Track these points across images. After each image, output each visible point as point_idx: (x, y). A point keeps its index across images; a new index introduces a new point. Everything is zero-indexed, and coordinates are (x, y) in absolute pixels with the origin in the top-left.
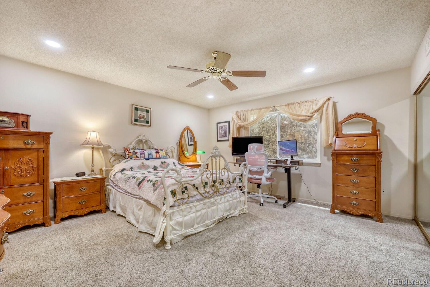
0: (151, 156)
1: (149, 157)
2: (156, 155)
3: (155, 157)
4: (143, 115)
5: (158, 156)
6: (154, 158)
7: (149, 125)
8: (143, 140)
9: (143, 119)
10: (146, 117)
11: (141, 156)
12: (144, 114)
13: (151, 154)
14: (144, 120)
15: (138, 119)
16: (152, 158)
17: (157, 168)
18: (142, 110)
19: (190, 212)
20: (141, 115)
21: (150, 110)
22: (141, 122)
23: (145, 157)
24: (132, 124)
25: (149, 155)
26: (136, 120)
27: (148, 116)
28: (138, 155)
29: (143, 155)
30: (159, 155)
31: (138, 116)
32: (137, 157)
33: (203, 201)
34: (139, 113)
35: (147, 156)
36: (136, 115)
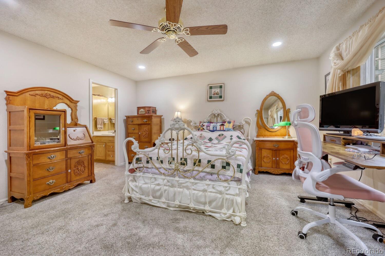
0: (215, 129)
1: (213, 129)
2: (220, 127)
3: (219, 129)
4: (216, 91)
5: (222, 129)
6: (218, 131)
7: (222, 99)
8: (216, 114)
9: (216, 95)
10: (219, 93)
11: (207, 128)
12: (218, 90)
13: (216, 127)
14: (218, 95)
15: (213, 96)
16: (216, 130)
17: (212, 140)
18: (216, 87)
19: (153, 182)
20: (215, 92)
21: (223, 85)
22: (216, 98)
23: (210, 130)
24: (208, 101)
25: (213, 127)
26: (211, 98)
27: (221, 91)
28: (205, 127)
29: (209, 128)
30: (223, 127)
31: (213, 93)
32: (203, 129)
33: (169, 177)
34: (213, 90)
35: (211, 129)
36: (211, 92)
